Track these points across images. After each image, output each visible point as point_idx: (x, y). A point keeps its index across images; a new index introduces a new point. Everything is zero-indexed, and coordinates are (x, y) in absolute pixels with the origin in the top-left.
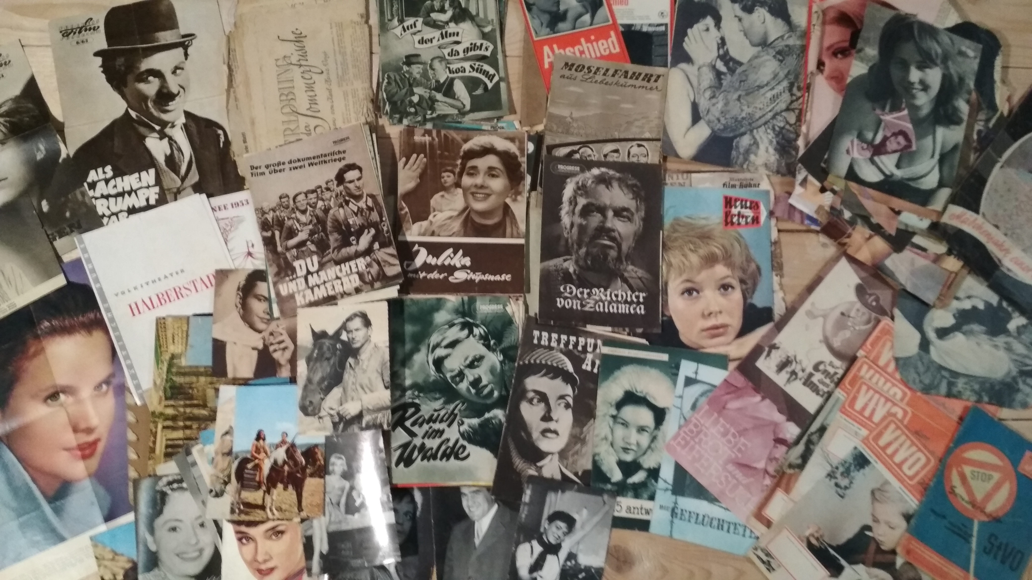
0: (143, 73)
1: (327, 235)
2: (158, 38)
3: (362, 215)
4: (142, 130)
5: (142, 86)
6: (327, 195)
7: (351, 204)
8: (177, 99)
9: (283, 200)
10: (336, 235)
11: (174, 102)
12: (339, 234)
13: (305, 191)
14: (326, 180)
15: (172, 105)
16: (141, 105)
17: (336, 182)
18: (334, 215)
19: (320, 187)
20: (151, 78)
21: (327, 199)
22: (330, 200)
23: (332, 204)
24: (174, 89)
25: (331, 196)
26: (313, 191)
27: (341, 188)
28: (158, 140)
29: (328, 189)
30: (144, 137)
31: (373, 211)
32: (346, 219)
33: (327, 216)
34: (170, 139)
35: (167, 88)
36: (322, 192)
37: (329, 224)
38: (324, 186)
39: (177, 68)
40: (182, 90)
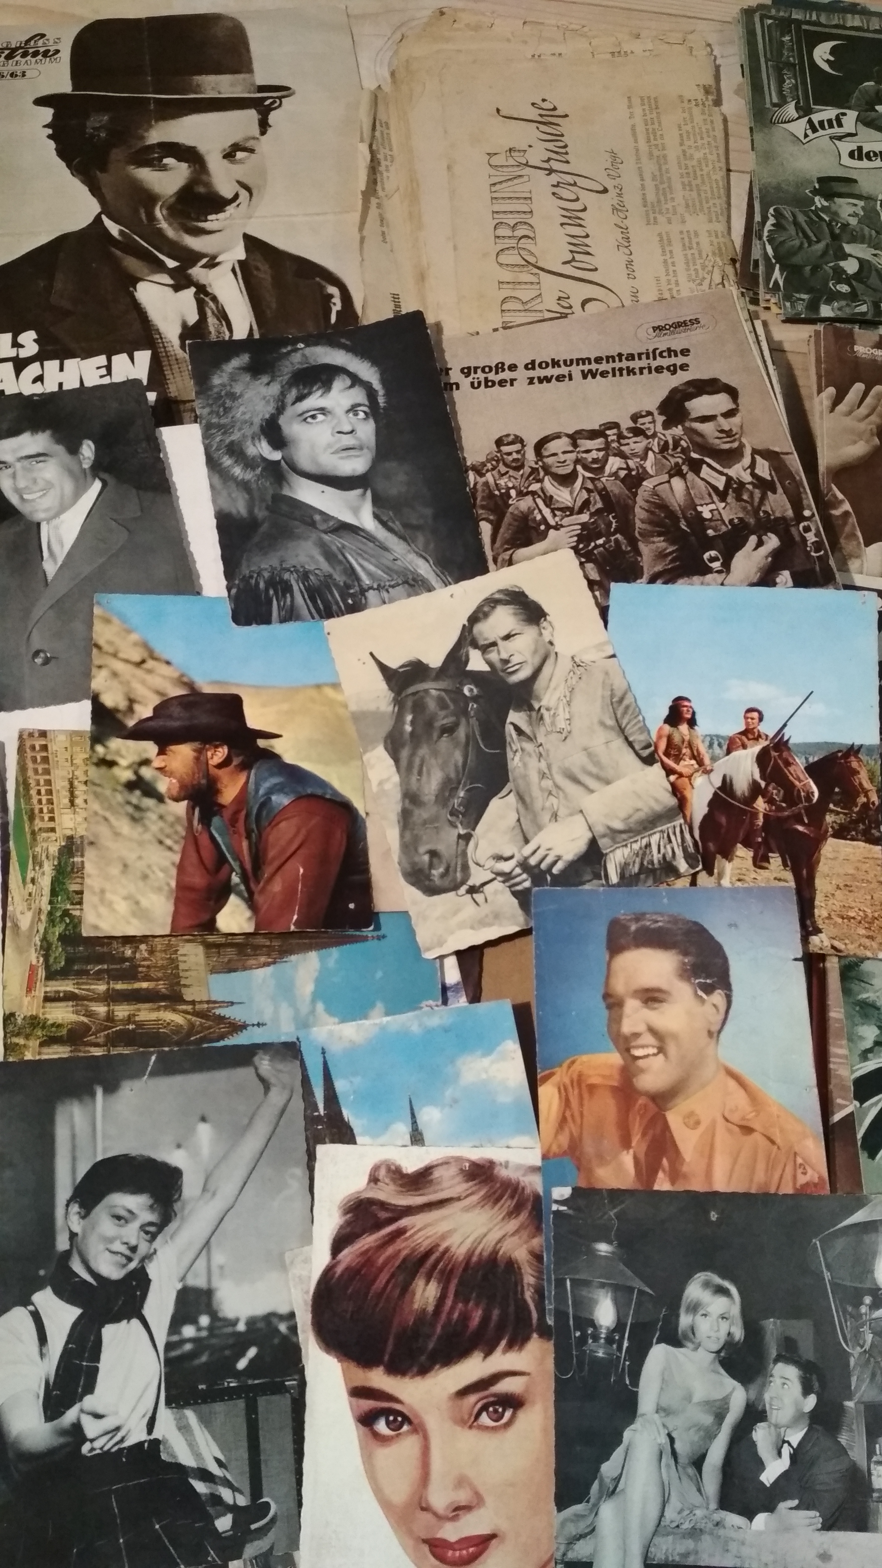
0: (151, 148)
1: (633, 542)
2: (198, 86)
3: (739, 499)
4: (132, 264)
5: (146, 175)
6: (636, 445)
7: (705, 471)
8: (230, 209)
9: (505, 449)
10: (660, 543)
11: (221, 216)
12: (672, 542)
13: (571, 431)
14: (634, 410)
15: (213, 221)
16: (136, 212)
17: (660, 419)
18: (655, 493)
19: (616, 425)
20: (169, 161)
21: (635, 455)
22: (644, 457)
23: (649, 465)
24: (225, 188)
25: (647, 449)
26: (593, 435)
27: (678, 431)
28: (170, 291)
29: (637, 432)
30: (134, 280)
31: (774, 492)
32: (692, 505)
33: (635, 495)
34: (202, 291)
35: (208, 185)
36: (620, 436)
37: (640, 513)
38: (626, 424)
39: (236, 147)
40: (244, 194)
